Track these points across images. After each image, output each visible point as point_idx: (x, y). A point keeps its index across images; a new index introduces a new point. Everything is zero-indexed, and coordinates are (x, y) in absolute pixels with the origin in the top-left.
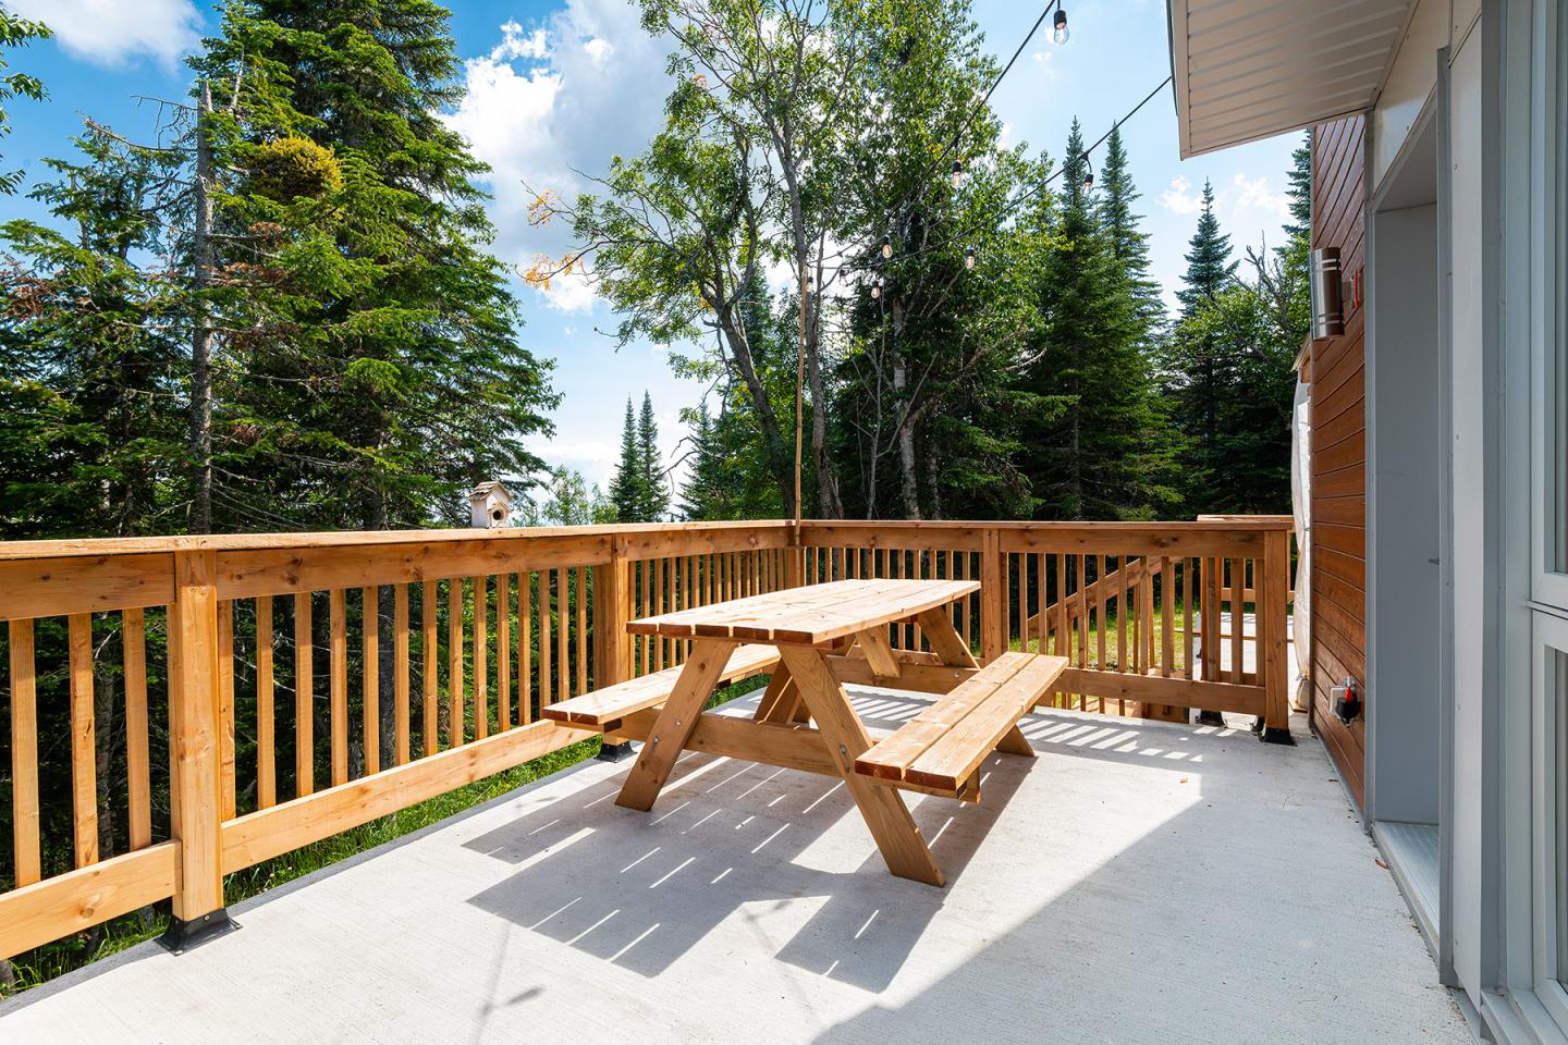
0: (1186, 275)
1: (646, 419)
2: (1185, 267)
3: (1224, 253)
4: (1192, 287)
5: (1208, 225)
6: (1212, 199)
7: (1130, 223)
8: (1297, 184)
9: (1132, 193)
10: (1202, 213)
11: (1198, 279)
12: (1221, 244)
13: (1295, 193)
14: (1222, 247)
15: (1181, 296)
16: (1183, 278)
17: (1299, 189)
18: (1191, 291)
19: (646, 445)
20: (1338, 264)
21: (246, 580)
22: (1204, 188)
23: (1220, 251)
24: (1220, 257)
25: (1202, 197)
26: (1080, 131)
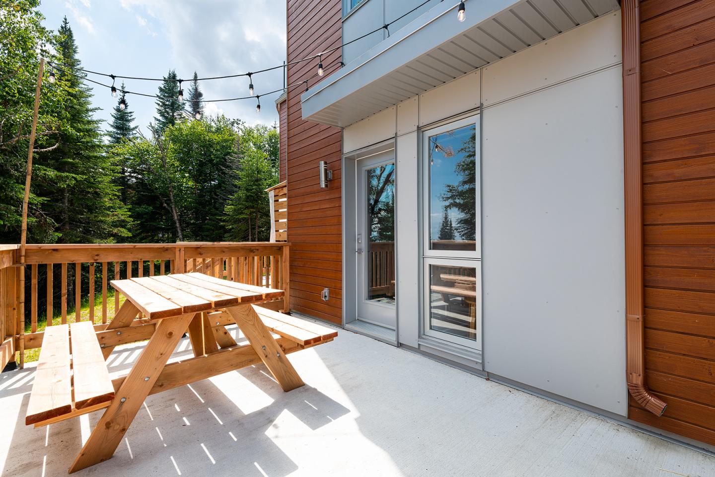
0: (112, 124)
2: (112, 120)
3: (131, 119)
11: (117, 127)
12: (129, 115)
13: (159, 104)
14: (130, 116)
15: (109, 133)
16: (109, 124)
23: (130, 118)
24: (129, 121)
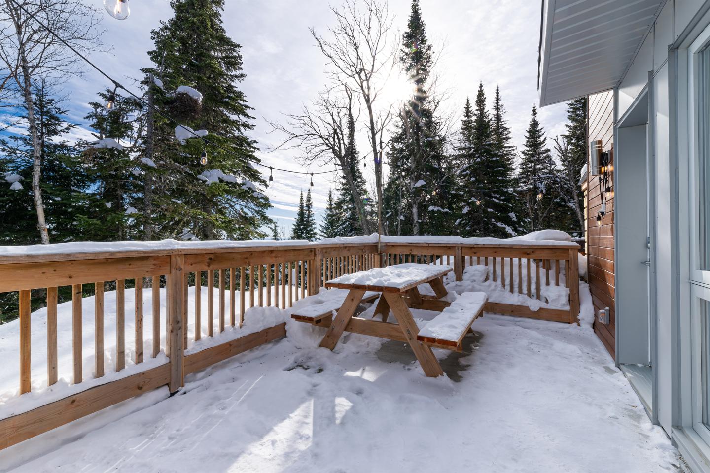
0: (525, 144)
1: (309, 200)
2: (525, 141)
3: (541, 135)
4: (528, 149)
5: (535, 124)
6: (536, 113)
7: (503, 123)
8: (571, 108)
9: (504, 111)
10: (531, 120)
12: (540, 131)
13: (569, 112)
15: (523, 153)
17: (572, 110)
18: (527, 151)
19: (308, 210)
20: (601, 147)
21: (194, 265)
22: (533, 109)
24: (540, 137)
25: (532, 113)
26: (483, 88)
